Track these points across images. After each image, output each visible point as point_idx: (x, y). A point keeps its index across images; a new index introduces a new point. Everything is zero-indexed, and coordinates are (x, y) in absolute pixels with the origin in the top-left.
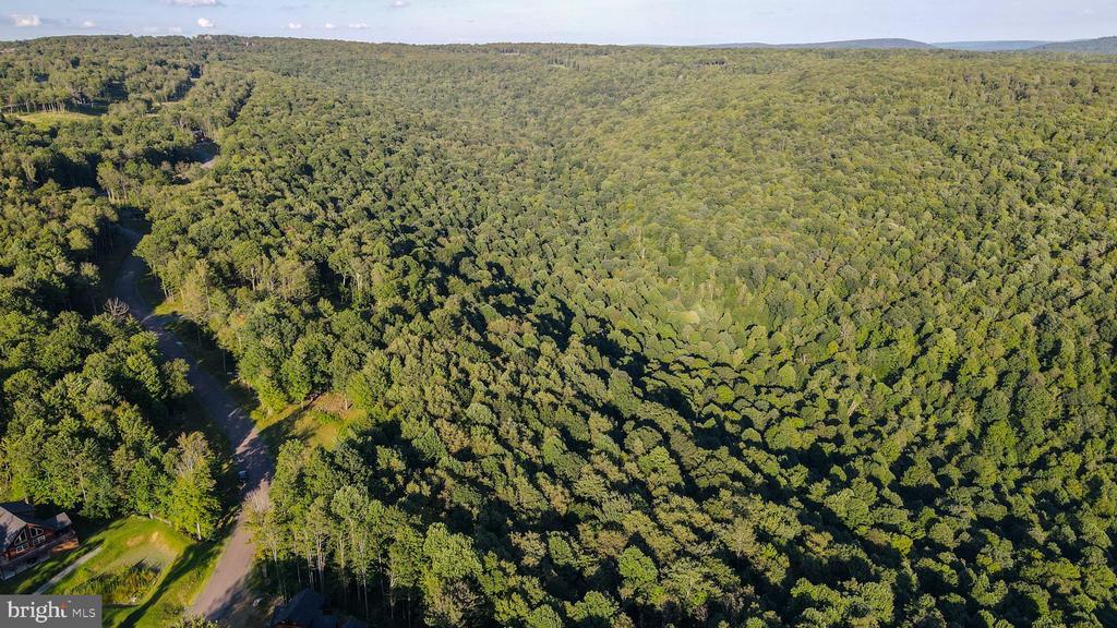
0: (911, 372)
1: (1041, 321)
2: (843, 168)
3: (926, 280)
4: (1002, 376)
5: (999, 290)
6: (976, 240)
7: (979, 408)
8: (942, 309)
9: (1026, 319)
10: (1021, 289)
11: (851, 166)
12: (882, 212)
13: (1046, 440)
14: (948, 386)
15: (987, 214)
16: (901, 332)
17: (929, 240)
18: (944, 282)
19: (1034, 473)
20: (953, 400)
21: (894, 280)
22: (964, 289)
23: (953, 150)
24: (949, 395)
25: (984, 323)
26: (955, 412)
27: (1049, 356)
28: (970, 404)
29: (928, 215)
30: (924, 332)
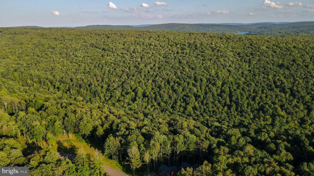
0: (137, 98)
1: (153, 81)
2: (80, 57)
3: (124, 78)
4: (154, 93)
5: (141, 77)
6: (128, 68)
7: (155, 101)
8: (133, 83)
9: (150, 81)
10: (145, 76)
11: (82, 56)
12: (101, 66)
13: (171, 103)
14: (147, 99)
15: (126, 62)
16: (129, 90)
17: (117, 70)
18: (128, 78)
19: (173, 109)
20: (150, 101)
21: (117, 80)
22: (134, 78)
23: (104, 49)
24: (148, 100)
25: (143, 84)
26: (152, 103)
27: (159, 87)
28: (153, 101)
29: (112, 65)
30: (133, 89)
